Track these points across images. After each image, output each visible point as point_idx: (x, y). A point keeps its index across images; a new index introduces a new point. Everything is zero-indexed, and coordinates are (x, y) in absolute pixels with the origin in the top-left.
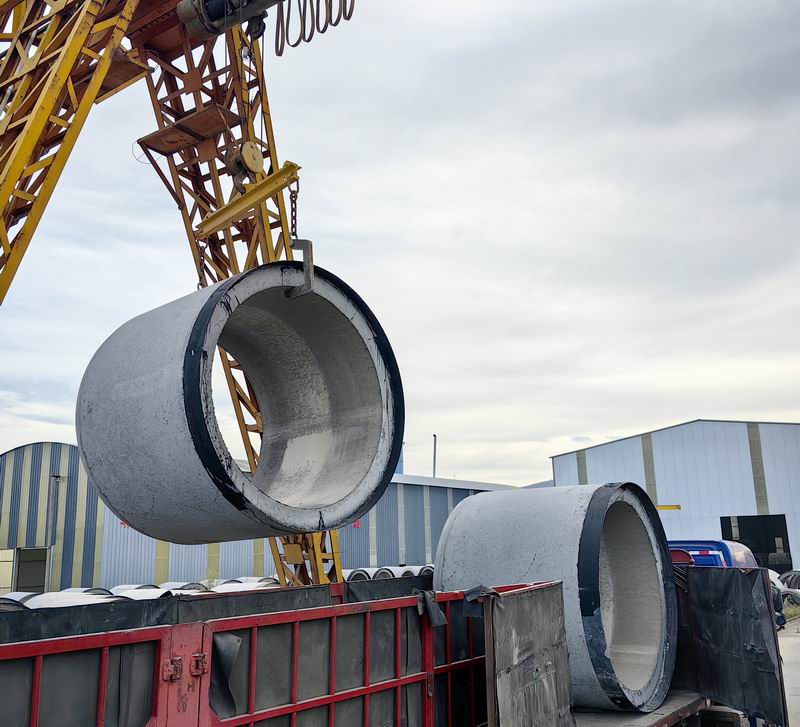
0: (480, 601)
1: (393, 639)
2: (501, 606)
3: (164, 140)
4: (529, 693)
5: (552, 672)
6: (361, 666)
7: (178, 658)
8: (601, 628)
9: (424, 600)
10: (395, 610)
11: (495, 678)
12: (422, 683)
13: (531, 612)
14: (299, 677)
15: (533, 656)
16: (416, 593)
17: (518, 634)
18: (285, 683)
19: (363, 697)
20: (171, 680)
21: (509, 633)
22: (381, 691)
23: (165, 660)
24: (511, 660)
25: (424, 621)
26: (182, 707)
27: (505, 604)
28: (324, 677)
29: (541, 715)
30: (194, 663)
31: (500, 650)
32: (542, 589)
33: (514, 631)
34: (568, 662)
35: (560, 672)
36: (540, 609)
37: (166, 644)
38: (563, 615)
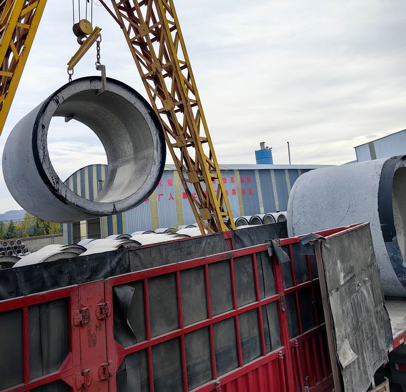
0: (311, 244)
1: (252, 275)
2: (328, 246)
4: (354, 302)
5: (369, 284)
6: (230, 296)
7: (84, 309)
8: (398, 248)
9: (272, 246)
10: (252, 255)
11: (328, 296)
12: (277, 302)
13: (350, 246)
14: (184, 310)
15: (354, 276)
16: (266, 242)
17: (342, 262)
18: (174, 314)
19: (234, 317)
20: (81, 325)
21: (335, 264)
22: (247, 311)
23: (75, 311)
24: (339, 281)
25: (273, 260)
26: (92, 342)
27: (330, 244)
28: (203, 307)
29: (364, 314)
30: (98, 311)
31: (330, 276)
32: (356, 230)
33: (339, 262)
34: (379, 275)
35: (375, 283)
36: (356, 242)
37: (74, 299)
38: (372, 245)
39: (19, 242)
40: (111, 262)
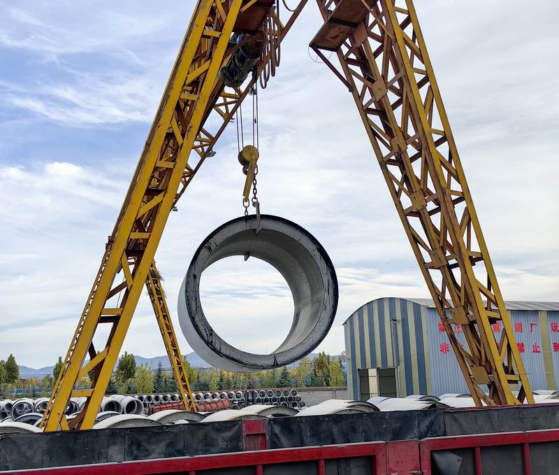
3: (328, 37)
39: (294, 393)
40: (419, 425)
